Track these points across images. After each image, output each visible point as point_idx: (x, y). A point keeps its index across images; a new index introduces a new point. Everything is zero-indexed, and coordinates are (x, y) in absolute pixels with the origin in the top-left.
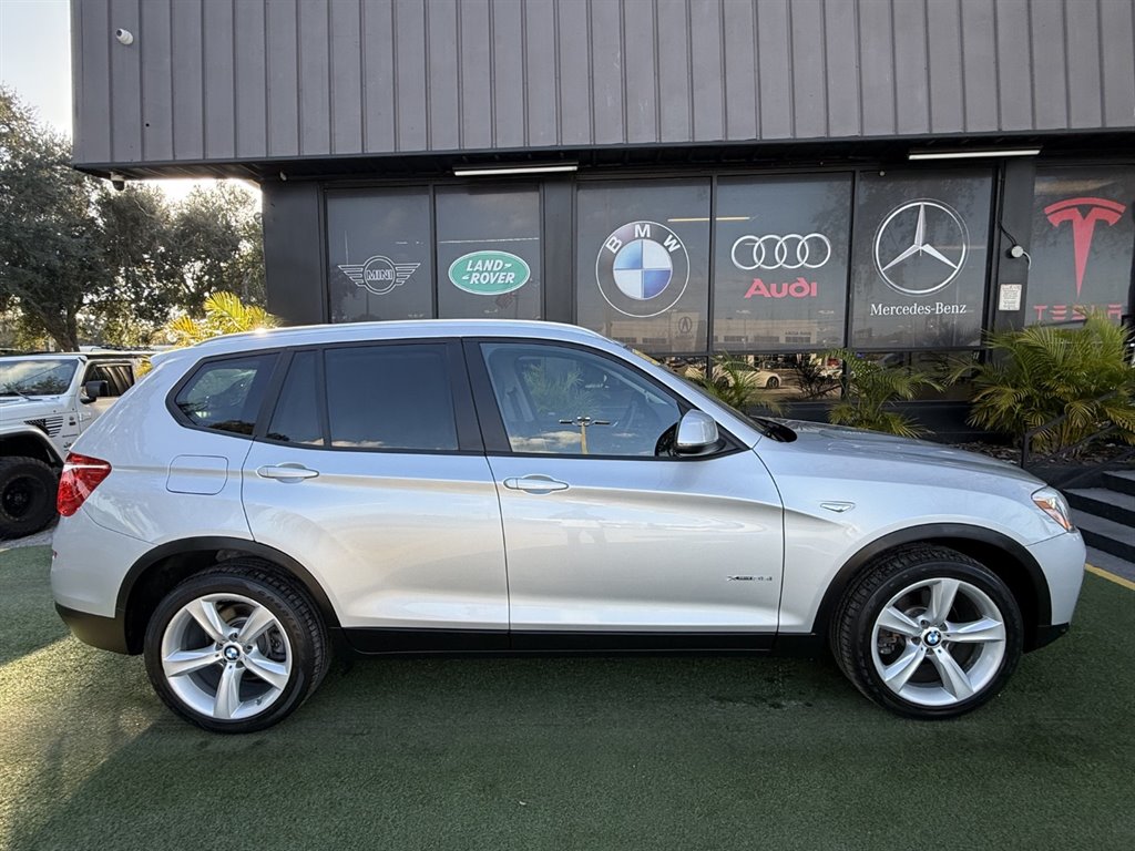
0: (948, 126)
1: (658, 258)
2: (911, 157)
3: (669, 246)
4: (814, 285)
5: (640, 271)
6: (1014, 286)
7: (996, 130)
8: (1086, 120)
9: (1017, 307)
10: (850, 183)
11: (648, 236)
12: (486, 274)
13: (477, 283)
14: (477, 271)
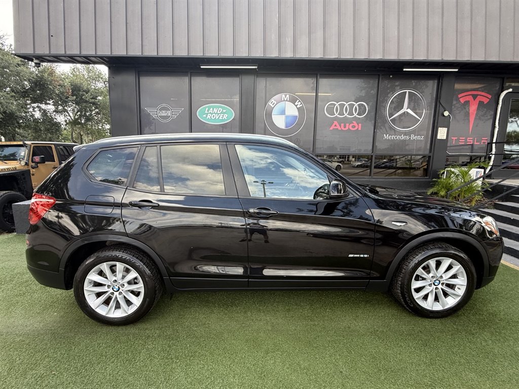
0: (421, 57)
1: (292, 110)
2: (404, 70)
4: (360, 125)
6: (444, 128)
7: (440, 59)
8: (479, 57)
9: (445, 138)
10: (377, 80)
11: (288, 100)
12: (214, 114)
13: (210, 118)
14: (210, 113)
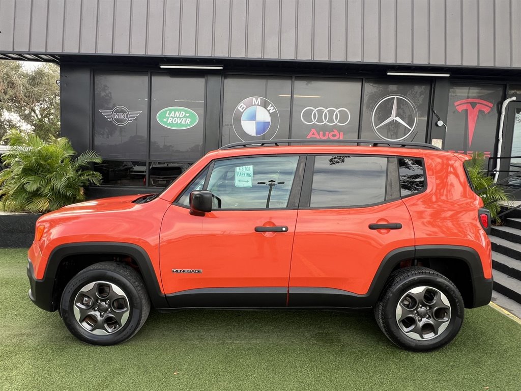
0: (405, 60)
1: (264, 116)
2: (388, 74)
3: (270, 110)
4: (342, 133)
5: (255, 122)
6: (438, 140)
7: (427, 63)
8: (470, 61)
10: (361, 83)
11: (259, 104)
12: (176, 119)
13: (171, 122)
14: (171, 117)
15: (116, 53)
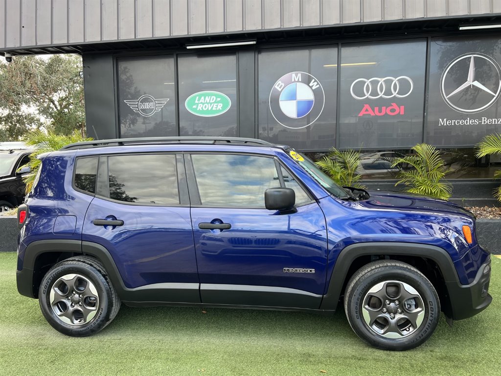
3: (313, 86)
4: (402, 107)
12: (207, 105)
13: (201, 109)
14: (201, 103)
15: (139, 37)
